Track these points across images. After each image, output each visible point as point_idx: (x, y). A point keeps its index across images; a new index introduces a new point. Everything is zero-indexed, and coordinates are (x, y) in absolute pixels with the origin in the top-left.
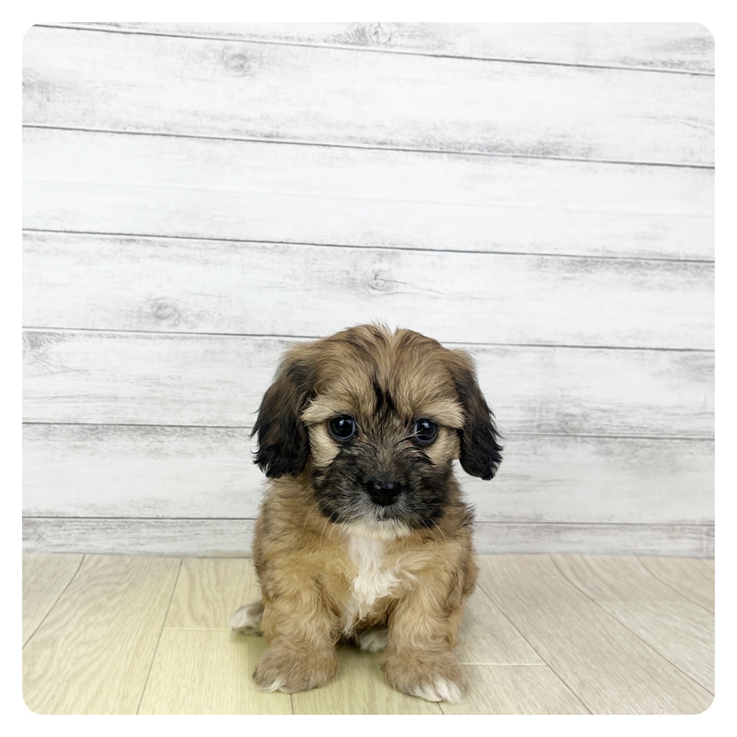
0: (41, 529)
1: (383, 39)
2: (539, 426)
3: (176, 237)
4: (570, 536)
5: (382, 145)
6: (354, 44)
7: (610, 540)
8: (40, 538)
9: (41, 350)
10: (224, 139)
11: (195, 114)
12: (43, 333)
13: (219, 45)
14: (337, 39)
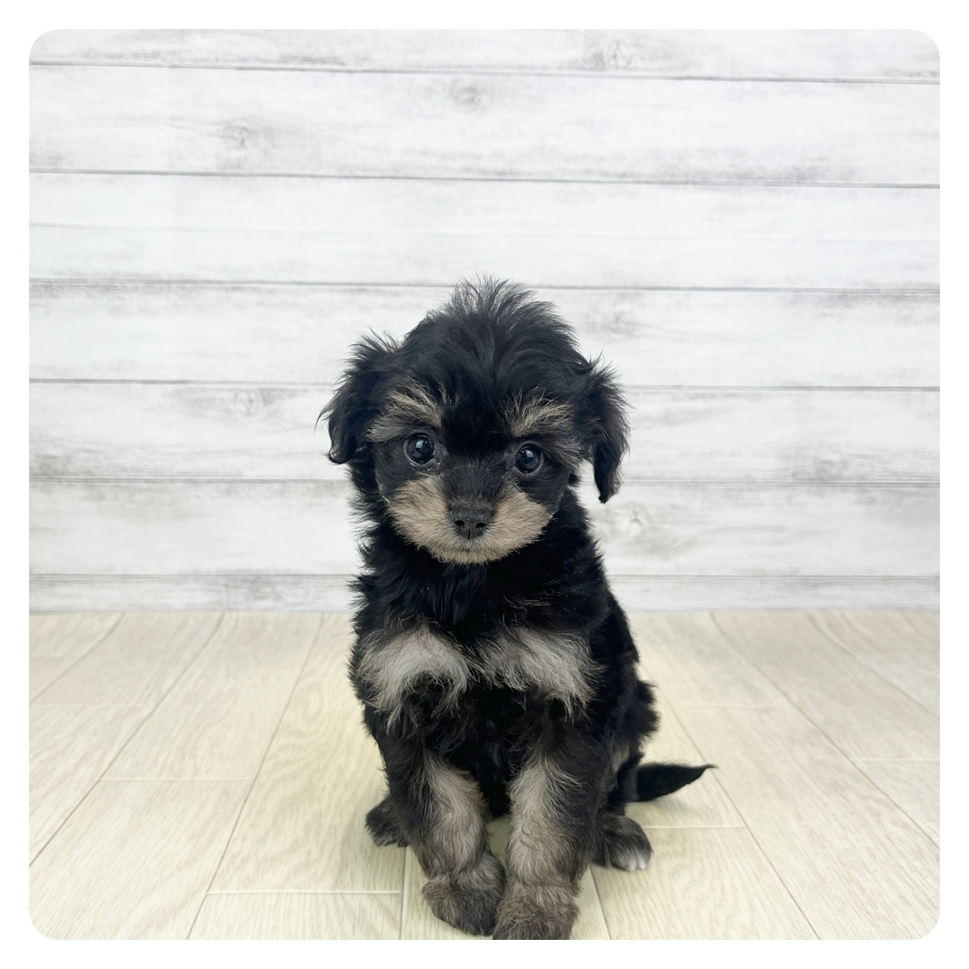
0: (279, 588)
1: (622, 63)
2: (794, 475)
3: (408, 285)
4: (828, 591)
5: (623, 178)
6: (591, 69)
7: (874, 595)
8: (278, 597)
9: (274, 407)
10: (455, 179)
11: (425, 153)
12: (275, 390)
13: (447, 78)
14: (573, 65)
